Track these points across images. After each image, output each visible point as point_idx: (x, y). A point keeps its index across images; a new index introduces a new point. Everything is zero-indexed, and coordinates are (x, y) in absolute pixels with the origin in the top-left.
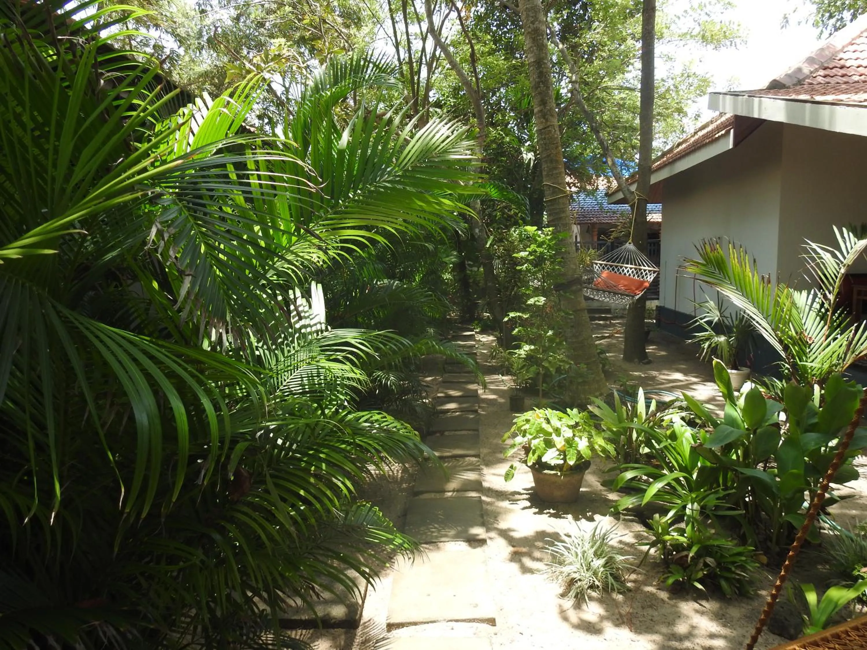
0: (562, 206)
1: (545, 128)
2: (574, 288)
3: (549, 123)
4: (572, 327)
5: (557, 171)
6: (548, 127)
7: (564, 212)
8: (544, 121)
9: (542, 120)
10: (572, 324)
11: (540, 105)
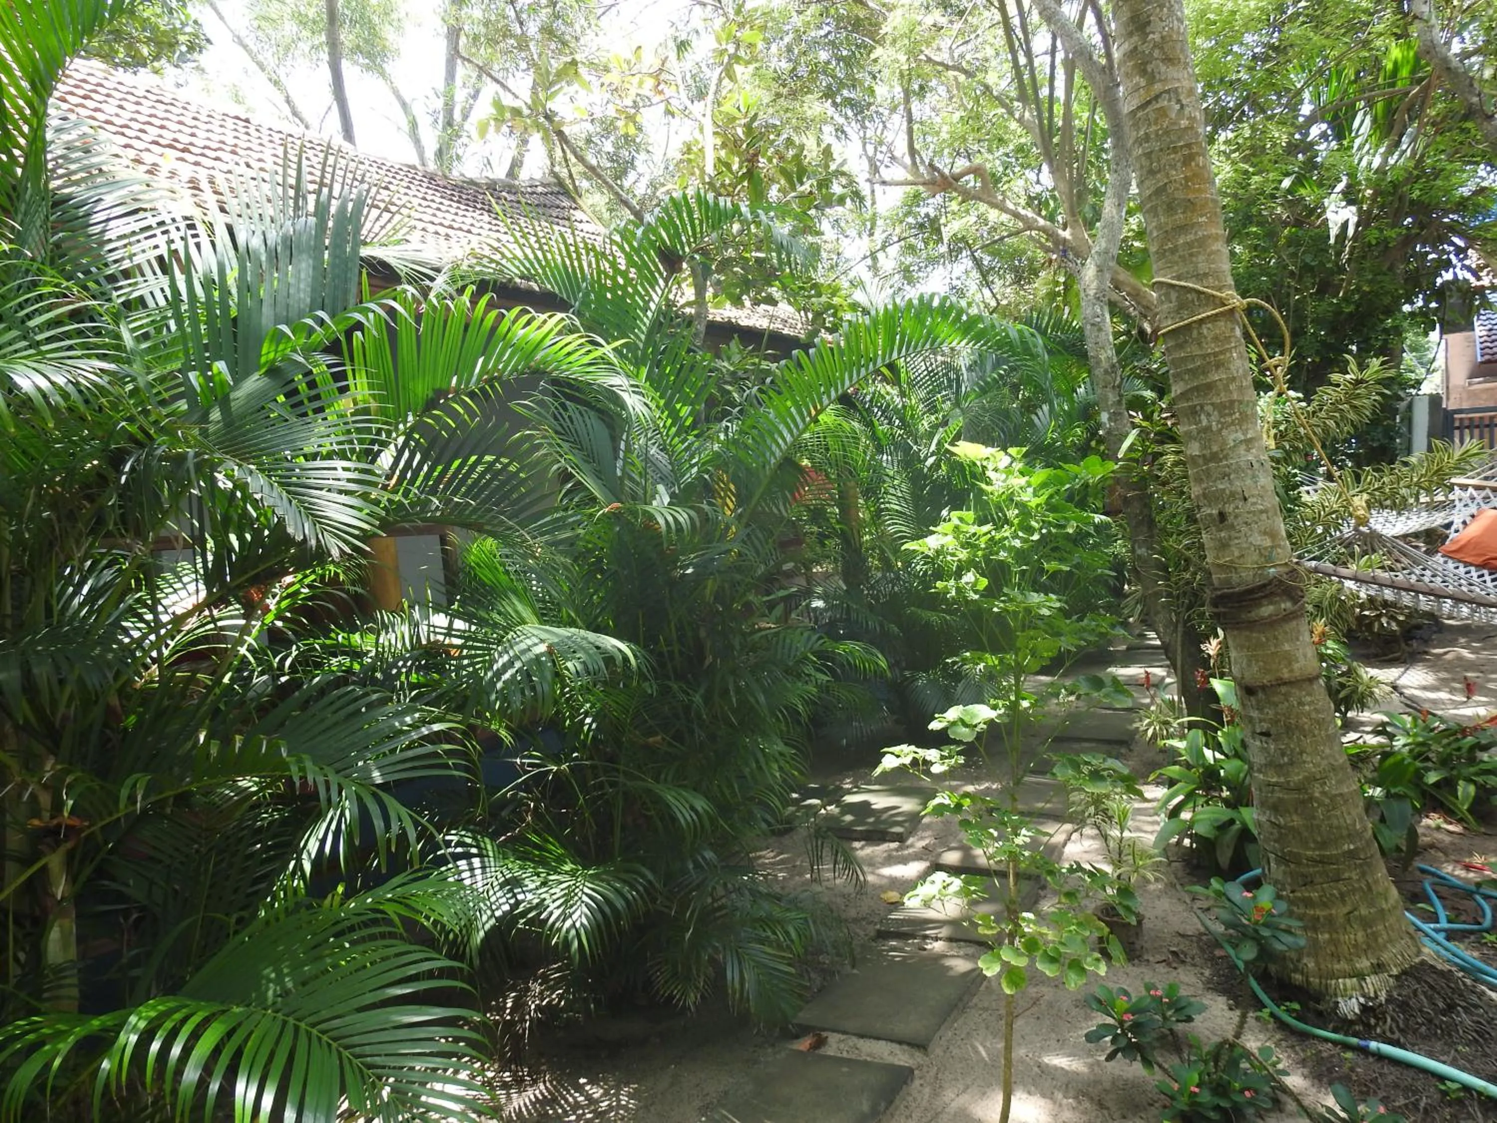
0: (1211, 348)
1: (1148, 103)
2: (1267, 610)
3: (1158, 87)
4: (1266, 734)
5: (1190, 237)
6: (1157, 98)
7: (1219, 365)
8: (1143, 82)
9: (1137, 79)
10: (1265, 726)
11: (1130, 34)
